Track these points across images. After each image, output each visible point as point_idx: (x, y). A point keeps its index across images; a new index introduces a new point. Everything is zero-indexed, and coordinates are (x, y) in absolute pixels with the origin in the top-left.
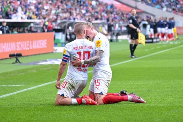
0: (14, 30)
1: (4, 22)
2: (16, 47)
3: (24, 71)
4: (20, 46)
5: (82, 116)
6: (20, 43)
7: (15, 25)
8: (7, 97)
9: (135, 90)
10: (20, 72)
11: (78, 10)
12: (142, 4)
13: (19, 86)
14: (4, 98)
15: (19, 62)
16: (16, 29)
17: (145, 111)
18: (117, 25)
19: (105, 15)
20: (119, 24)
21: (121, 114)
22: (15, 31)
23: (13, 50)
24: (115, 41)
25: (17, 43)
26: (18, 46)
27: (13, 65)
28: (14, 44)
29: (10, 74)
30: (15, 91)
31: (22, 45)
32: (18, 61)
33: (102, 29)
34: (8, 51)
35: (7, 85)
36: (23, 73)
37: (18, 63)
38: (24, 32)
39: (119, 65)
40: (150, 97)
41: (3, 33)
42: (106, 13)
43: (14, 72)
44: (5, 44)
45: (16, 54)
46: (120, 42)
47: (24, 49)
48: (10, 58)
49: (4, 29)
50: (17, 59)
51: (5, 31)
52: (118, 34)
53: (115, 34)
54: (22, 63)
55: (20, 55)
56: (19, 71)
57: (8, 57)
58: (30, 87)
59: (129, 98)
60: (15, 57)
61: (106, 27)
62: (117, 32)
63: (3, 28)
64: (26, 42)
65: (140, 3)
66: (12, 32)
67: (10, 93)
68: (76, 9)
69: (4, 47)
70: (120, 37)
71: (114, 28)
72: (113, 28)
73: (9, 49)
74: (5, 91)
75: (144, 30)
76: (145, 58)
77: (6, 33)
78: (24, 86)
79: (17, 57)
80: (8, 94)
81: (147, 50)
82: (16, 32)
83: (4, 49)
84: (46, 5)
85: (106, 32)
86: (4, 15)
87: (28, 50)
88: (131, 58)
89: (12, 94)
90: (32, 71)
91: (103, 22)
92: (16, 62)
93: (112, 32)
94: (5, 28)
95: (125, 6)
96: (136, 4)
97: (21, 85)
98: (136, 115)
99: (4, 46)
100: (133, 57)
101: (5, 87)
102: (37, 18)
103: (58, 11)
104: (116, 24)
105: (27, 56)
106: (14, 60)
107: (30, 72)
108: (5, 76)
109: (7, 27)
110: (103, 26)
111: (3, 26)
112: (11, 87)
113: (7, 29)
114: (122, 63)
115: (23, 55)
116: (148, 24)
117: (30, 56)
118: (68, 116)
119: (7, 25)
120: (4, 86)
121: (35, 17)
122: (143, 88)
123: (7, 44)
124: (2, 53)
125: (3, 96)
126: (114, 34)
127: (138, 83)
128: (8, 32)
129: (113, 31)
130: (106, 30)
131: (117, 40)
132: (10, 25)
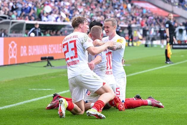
0: (46, 32)
1: (36, 24)
2: (48, 50)
3: (55, 75)
4: (52, 49)
5: (113, 122)
6: (52, 46)
7: (48, 27)
8: (37, 101)
9: (169, 97)
10: (52, 76)
11: (112, 13)
12: (179, 9)
13: (50, 89)
14: (34, 102)
15: (51, 65)
16: (49, 31)
17: (177, 118)
18: (153, 30)
19: (141, 19)
20: (155, 28)
21: (153, 121)
22: (48, 33)
23: (45, 53)
24: (150, 46)
25: (50, 46)
26: (50, 49)
27: (45, 68)
28: (46, 47)
29: (41, 77)
30: (46, 95)
31: (54, 48)
32: (49, 65)
33: (136, 33)
34: (40, 54)
35: (37, 88)
36: (55, 77)
37: (50, 67)
38: (56, 34)
39: (153, 70)
40: (183, 105)
41: (36, 35)
42: (142, 17)
43: (45, 75)
44: (37, 47)
45: (47, 57)
46: (155, 47)
47: (56, 52)
48: (42, 61)
49: (36, 32)
50: (49, 63)
51: (37, 34)
52: (153, 39)
53: (151, 39)
54: (54, 67)
55: (52, 58)
56: (50, 75)
57: (40, 60)
58: (61, 92)
59: (148, 103)
60: (47, 60)
61: (141, 31)
62: (152, 37)
63: (35, 30)
64: (58, 45)
65: (177, 7)
66: (45, 34)
67: (40, 97)
68: (110, 12)
69: (35, 50)
70: (155, 42)
71: (150, 33)
72: (148, 33)
73: (41, 52)
74: (36, 95)
75: (180, 35)
76: (180, 64)
77: (39, 35)
78: (54, 90)
79: (49, 60)
80: (38, 98)
81: (182, 56)
82: (48, 35)
83: (35, 52)
84: (80, 8)
85: (141, 37)
86: (37, 17)
87: (60, 53)
88: (166, 64)
89: (42, 98)
90: (64, 75)
91: (138, 26)
92: (48, 65)
93: (147, 37)
94: (37, 30)
95: (161, 10)
96: (173, 8)
97: (52, 89)
98: (168, 122)
99: (35, 48)
100: (168, 63)
101: (36, 90)
102: (70, 20)
103: (92, 14)
104: (151, 28)
105: (59, 59)
106: (45, 63)
107: (61, 76)
108: (36, 79)
109: (39, 29)
110: (138, 30)
111: (36, 28)
112: (41, 91)
113: (39, 31)
114: (156, 68)
115: (55, 58)
116: (184, 30)
117: (62, 60)
118: (99, 122)
119: (39, 27)
120: (34, 89)
121: (69, 19)
122: (177, 95)
123: (38, 47)
124: (33, 55)
125: (32, 100)
126: (149, 39)
127: (172, 90)
128: (40, 35)
129: (148, 35)
130: (141, 34)
131: (152, 45)
132: (43, 27)
